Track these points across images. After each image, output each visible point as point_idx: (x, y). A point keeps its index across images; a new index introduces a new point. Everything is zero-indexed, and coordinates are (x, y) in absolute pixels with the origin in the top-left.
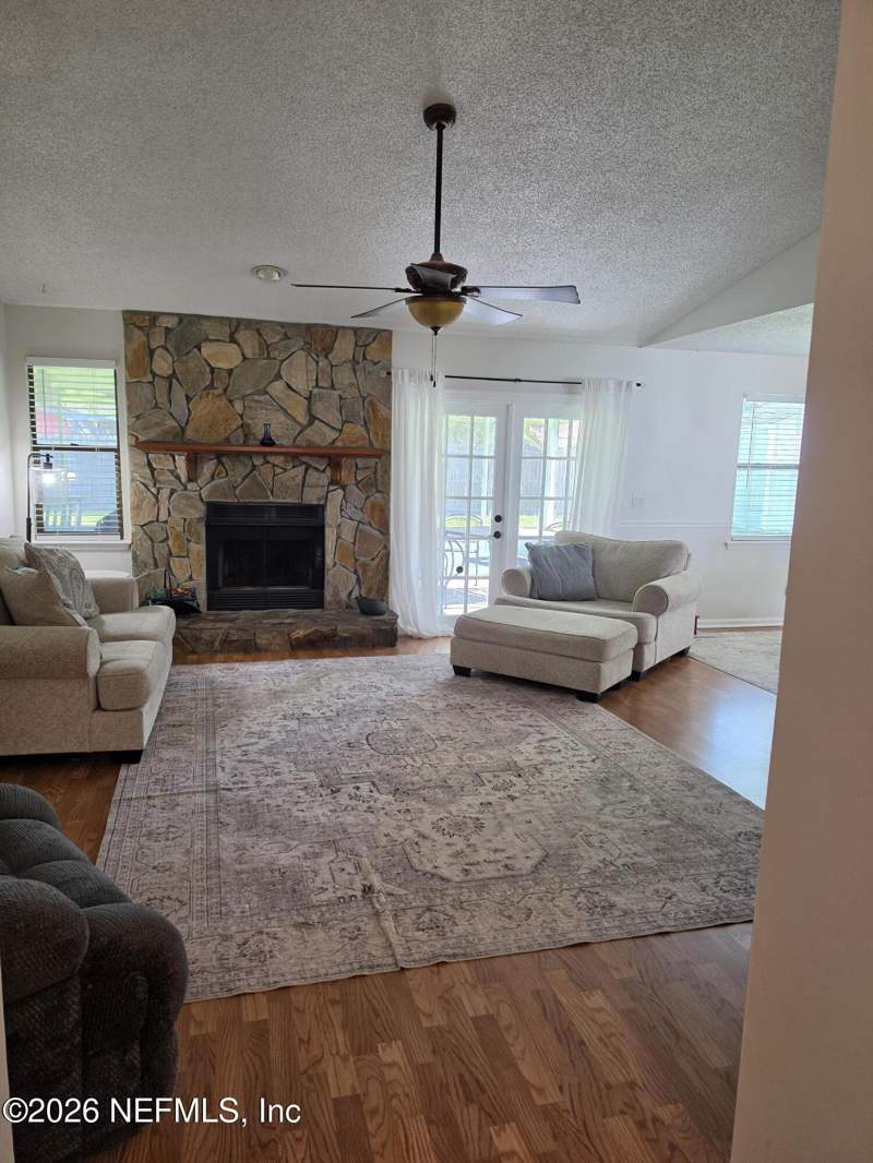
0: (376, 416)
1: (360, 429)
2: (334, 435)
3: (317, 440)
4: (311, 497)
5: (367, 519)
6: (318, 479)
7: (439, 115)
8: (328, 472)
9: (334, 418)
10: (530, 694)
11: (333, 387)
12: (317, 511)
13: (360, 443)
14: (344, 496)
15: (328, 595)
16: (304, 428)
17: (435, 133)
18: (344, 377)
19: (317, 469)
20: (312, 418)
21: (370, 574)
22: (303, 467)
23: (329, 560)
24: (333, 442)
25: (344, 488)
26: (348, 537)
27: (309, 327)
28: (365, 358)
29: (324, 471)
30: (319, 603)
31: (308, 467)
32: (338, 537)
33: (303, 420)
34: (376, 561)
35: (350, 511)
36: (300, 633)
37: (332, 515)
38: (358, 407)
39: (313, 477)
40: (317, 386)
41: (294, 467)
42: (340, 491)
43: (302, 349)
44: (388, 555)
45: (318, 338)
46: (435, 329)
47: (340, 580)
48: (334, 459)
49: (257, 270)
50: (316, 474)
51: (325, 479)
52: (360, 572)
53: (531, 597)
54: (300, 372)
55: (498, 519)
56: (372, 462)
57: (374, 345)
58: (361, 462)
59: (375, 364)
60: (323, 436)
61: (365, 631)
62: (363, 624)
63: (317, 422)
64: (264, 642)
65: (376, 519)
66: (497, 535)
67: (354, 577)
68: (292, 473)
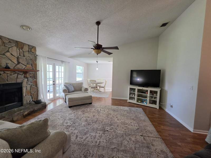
0: (34, 63)
1: (30, 66)
2: (25, 67)
3: (21, 68)
4: (19, 81)
5: (33, 84)
6: (21, 76)
7: (98, 23)
8: (23, 75)
9: (25, 63)
11: (24, 56)
12: (21, 84)
13: (31, 69)
14: (27, 80)
15: (25, 102)
16: (16, 65)
18: (27, 54)
19: (20, 74)
20: (19, 63)
21: (34, 95)
22: (17, 74)
23: (24, 95)
24: (24, 68)
25: (27, 78)
26: (29, 89)
27: (17, 42)
28: (31, 51)
29: (22, 75)
30: (22, 105)
31: (18, 74)
32: (26, 89)
33: (16, 63)
34: (36, 92)
35: (29, 83)
36: (26, 113)
37: (24, 84)
38: (30, 61)
39: (19, 76)
40: (20, 55)
41: (14, 74)
42: (27, 79)
43: (15, 46)
44: (38, 91)
45: (19, 45)
46: (97, 54)
47: (27, 98)
48: (25, 72)
49: (22, 26)
50: (20, 75)
51: (23, 76)
54: (15, 51)
56: (33, 73)
57: (33, 49)
58: (31, 73)
59: (33, 53)
62: (37, 107)
63: (20, 63)
64: (16, 119)
65: (35, 84)
66: (54, 84)
67: (31, 97)
68: (14, 75)
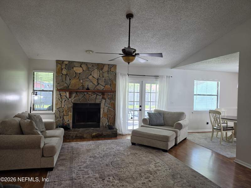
0: (113, 84)
1: (109, 86)
2: (103, 87)
3: (99, 89)
4: (98, 102)
5: (110, 106)
6: (99, 97)
7: (130, 16)
8: (102, 96)
9: (103, 84)
10: (151, 150)
11: (103, 77)
12: (99, 105)
13: (109, 89)
14: (105, 101)
15: (101, 124)
16: (96, 86)
17: (129, 20)
18: (106, 75)
19: (99, 95)
20: (98, 84)
21: (111, 119)
22: (96, 95)
23: (101, 116)
24: (103, 89)
25: (105, 99)
26: (106, 111)
27: (98, 64)
28: (110, 71)
29: (101, 96)
30: (99, 126)
31: (97, 95)
32: (104, 111)
33: (96, 84)
34: (112, 116)
35: (106, 105)
36: (94, 134)
37: (102, 106)
38: (109, 81)
39: (98, 97)
40: (100, 77)
41: (94, 95)
42: (104, 100)
43: (96, 69)
44: (115, 115)
45: (100, 66)
46: (129, 63)
47: (104, 121)
48: (103, 93)
49: (87, 51)
50: (99, 96)
51: (101, 97)
52: (109, 119)
53: (150, 125)
54: (96, 74)
55: (140, 106)
56: (112, 93)
57: (113, 68)
58: (109, 93)
59: (113, 72)
60: (101, 88)
61: (109, 133)
62: (109, 132)
63: (99, 85)
64: (85, 136)
65: (113, 106)
66: (140, 110)
67: (107, 120)
68: (94, 96)
